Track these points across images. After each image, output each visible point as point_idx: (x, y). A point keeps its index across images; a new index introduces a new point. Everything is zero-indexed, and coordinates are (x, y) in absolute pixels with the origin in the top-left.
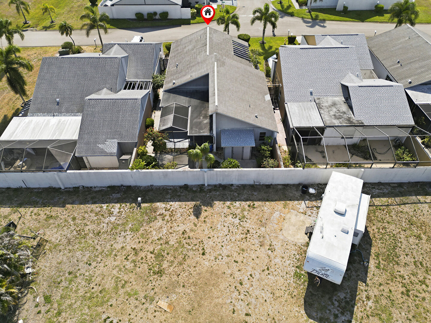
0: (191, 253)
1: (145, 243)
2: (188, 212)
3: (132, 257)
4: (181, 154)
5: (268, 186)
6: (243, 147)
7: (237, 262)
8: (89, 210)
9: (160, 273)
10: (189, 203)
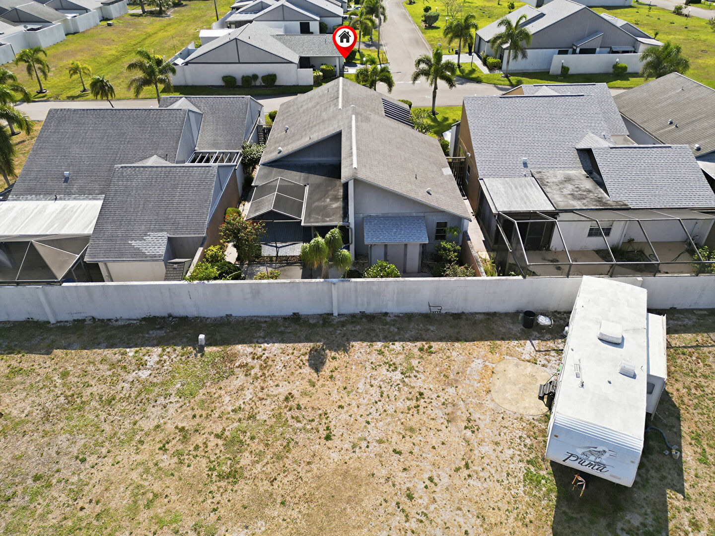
0: (301, 437)
1: (207, 417)
2: (298, 360)
3: (175, 445)
4: (289, 264)
5: (458, 316)
6: (406, 245)
7: (400, 453)
8: (99, 358)
9: (234, 475)
10: (301, 345)
